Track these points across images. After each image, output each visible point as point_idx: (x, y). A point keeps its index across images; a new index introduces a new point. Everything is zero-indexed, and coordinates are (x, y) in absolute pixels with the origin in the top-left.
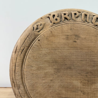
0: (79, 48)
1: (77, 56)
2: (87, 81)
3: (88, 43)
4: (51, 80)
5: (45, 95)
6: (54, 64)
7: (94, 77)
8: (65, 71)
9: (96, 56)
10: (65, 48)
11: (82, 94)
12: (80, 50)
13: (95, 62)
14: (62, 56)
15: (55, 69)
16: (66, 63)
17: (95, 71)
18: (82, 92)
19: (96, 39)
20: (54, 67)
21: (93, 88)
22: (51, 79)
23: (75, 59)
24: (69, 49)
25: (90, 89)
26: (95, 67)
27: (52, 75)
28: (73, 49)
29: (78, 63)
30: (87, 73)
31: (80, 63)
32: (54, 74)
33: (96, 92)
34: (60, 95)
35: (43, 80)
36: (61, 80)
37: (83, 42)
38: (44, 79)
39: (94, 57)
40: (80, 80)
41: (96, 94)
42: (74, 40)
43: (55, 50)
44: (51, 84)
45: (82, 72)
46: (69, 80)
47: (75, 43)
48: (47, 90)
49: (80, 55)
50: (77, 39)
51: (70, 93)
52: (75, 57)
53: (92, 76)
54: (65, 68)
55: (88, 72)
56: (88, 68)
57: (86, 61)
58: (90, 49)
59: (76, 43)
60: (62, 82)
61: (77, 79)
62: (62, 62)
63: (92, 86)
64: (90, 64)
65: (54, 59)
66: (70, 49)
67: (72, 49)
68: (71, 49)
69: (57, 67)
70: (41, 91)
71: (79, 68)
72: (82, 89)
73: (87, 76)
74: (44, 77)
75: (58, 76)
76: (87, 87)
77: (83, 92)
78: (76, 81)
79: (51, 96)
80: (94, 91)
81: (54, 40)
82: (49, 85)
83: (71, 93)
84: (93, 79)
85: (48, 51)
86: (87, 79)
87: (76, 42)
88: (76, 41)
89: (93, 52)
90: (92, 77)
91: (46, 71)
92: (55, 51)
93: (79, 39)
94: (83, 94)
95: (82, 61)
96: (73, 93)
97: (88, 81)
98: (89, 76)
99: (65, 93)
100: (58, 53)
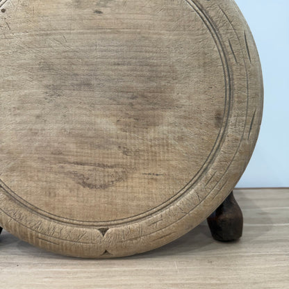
0: (109, 30)
1: (105, 51)
2: (132, 120)
3: (132, 16)
4: (38, 117)
5: (22, 156)
6: (45, 73)
7: (153, 109)
8: (75, 93)
9: (154, 50)
10: (74, 30)
11: (121, 154)
12: (111, 36)
13: (155, 68)
14: (64, 52)
15: (47, 87)
16: (76, 72)
17: (154, 92)
18: (120, 147)
19: (154, 5)
20: (45, 82)
21: (149, 138)
22: (37, 112)
23: (99, 60)
24: (83, 33)
25: (141, 141)
26: (153, 81)
27: (40, 102)
28: (93, 31)
29: (108, 70)
30: (133, 98)
31: (112, 70)
32: (46, 99)
33: (157, 148)
34: (62, 156)
35: (15, 115)
36: (65, 116)
37: (120, 14)
38: (19, 115)
39: (151, 54)
40: (114, 116)
41: (158, 155)
42: (96, 9)
43: (47, 35)
44: (38, 126)
45: (120, 94)
46: (86, 115)
47: (98, 16)
48: (28, 141)
49: (112, 48)
50: (104, 6)
51: (89, 151)
52: (99, 54)
53: (148, 107)
54: (73, 85)
55: (135, 94)
56: (134, 84)
57: (129, 64)
58: (138, 30)
59: (101, 17)
60: (68, 122)
61: (108, 113)
62: (65, 69)
63: (147, 132)
64: (139, 73)
65: (44, 59)
66: (86, 33)
67: (90, 33)
68: (89, 31)
69: (51, 82)
70: (12, 144)
71: (111, 84)
72: (120, 141)
73: (131, 104)
74: (18, 109)
75: (57, 106)
76: (132, 135)
77: (124, 148)
78: (104, 120)
79: (39, 158)
80: (151, 146)
81: (43, 10)
82: (31, 130)
83: (91, 149)
84: (150, 112)
85: (28, 39)
86: (132, 113)
87: (100, 12)
88: (102, 11)
89: (147, 41)
90: (148, 109)
91: (23, 93)
92: (45, 37)
93: (108, 5)
94: (124, 153)
95: (118, 64)
96: (97, 151)
97: (137, 119)
98: (139, 107)
99: (75, 150)
100: (53, 44)
